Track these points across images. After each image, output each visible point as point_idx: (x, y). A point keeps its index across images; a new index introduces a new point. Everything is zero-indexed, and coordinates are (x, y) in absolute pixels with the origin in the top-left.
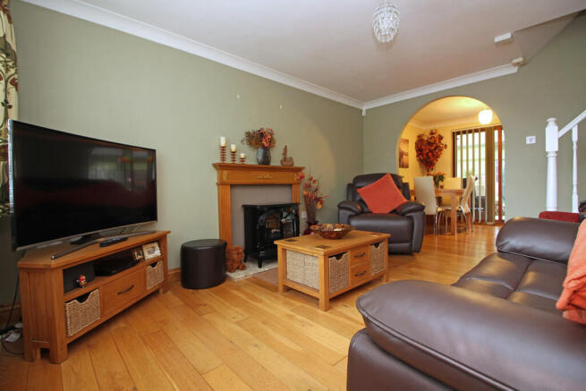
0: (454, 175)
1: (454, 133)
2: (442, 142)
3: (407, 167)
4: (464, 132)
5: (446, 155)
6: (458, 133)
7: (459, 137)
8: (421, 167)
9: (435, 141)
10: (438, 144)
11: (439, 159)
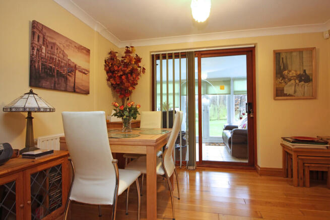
0: (153, 108)
1: (153, 56)
2: (140, 64)
3: (87, 93)
4: (164, 57)
5: (144, 81)
6: (158, 57)
7: (158, 62)
8: (114, 96)
9: (131, 61)
10: (136, 66)
11: (136, 87)
